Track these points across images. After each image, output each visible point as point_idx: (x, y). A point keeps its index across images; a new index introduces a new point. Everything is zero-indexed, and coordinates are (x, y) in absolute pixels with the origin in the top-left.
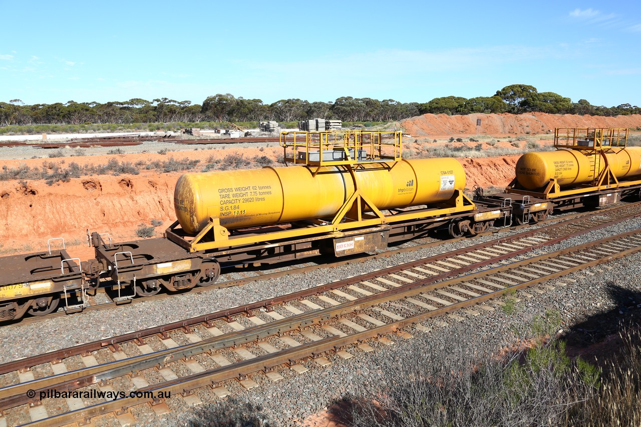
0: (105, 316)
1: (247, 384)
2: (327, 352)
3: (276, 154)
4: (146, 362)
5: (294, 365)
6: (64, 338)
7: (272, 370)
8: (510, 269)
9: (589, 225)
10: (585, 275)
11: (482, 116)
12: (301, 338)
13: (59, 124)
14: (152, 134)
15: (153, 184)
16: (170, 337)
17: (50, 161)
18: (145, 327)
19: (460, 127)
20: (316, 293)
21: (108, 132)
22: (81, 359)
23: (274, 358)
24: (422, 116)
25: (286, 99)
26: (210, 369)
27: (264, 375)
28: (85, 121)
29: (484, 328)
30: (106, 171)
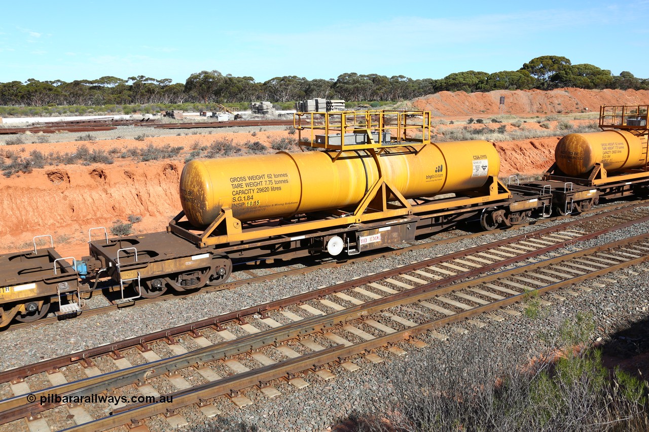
0: (75, 327)
1: (239, 402)
2: (331, 363)
3: (270, 140)
4: (123, 378)
5: (292, 378)
6: (27, 353)
7: (268, 385)
8: (538, 268)
9: (632, 217)
10: (627, 274)
11: (506, 93)
12: (301, 348)
13: (17, 106)
14: (127, 117)
15: (129, 175)
16: (151, 349)
17: (7, 149)
18: (122, 338)
19: (480, 105)
20: (317, 296)
21: (76, 116)
22: (46, 376)
23: (269, 372)
24: (437, 95)
25: (282, 76)
26: (197, 384)
27: (259, 391)
28: (48, 103)
29: (510, 335)
30: (74, 160)
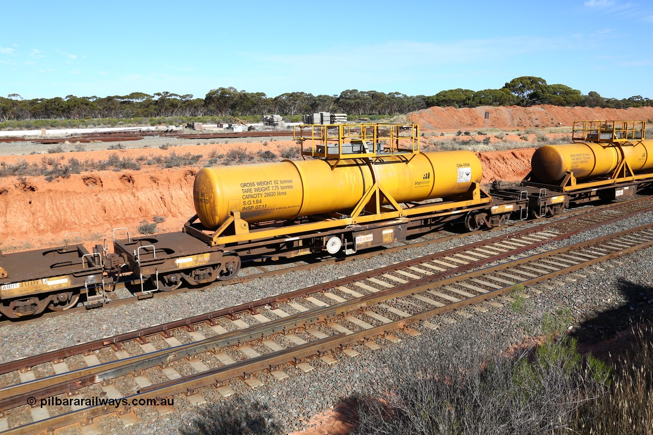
0: (107, 315)
1: (252, 383)
2: (334, 350)
3: (280, 149)
4: (149, 361)
5: (299, 363)
6: (65, 337)
7: (277, 368)
8: (519, 264)
9: (599, 220)
10: (595, 270)
11: (490, 109)
12: (307, 336)
13: (58, 119)
14: (153, 128)
15: (154, 180)
16: (173, 336)
17: (49, 157)
18: (147, 326)
19: (468, 120)
20: (321, 290)
21: (109, 127)
22: (82, 358)
23: (279, 357)
24: (429, 109)
25: (290, 92)
26: (214, 367)
27: (269, 374)
28: (85, 116)
29: (493, 324)
30: (106, 167)
